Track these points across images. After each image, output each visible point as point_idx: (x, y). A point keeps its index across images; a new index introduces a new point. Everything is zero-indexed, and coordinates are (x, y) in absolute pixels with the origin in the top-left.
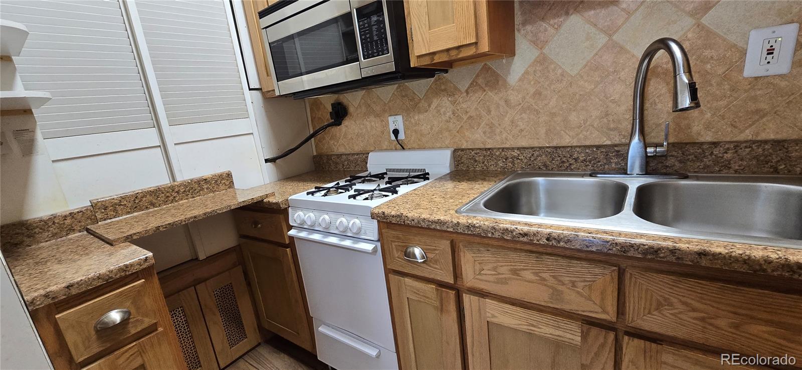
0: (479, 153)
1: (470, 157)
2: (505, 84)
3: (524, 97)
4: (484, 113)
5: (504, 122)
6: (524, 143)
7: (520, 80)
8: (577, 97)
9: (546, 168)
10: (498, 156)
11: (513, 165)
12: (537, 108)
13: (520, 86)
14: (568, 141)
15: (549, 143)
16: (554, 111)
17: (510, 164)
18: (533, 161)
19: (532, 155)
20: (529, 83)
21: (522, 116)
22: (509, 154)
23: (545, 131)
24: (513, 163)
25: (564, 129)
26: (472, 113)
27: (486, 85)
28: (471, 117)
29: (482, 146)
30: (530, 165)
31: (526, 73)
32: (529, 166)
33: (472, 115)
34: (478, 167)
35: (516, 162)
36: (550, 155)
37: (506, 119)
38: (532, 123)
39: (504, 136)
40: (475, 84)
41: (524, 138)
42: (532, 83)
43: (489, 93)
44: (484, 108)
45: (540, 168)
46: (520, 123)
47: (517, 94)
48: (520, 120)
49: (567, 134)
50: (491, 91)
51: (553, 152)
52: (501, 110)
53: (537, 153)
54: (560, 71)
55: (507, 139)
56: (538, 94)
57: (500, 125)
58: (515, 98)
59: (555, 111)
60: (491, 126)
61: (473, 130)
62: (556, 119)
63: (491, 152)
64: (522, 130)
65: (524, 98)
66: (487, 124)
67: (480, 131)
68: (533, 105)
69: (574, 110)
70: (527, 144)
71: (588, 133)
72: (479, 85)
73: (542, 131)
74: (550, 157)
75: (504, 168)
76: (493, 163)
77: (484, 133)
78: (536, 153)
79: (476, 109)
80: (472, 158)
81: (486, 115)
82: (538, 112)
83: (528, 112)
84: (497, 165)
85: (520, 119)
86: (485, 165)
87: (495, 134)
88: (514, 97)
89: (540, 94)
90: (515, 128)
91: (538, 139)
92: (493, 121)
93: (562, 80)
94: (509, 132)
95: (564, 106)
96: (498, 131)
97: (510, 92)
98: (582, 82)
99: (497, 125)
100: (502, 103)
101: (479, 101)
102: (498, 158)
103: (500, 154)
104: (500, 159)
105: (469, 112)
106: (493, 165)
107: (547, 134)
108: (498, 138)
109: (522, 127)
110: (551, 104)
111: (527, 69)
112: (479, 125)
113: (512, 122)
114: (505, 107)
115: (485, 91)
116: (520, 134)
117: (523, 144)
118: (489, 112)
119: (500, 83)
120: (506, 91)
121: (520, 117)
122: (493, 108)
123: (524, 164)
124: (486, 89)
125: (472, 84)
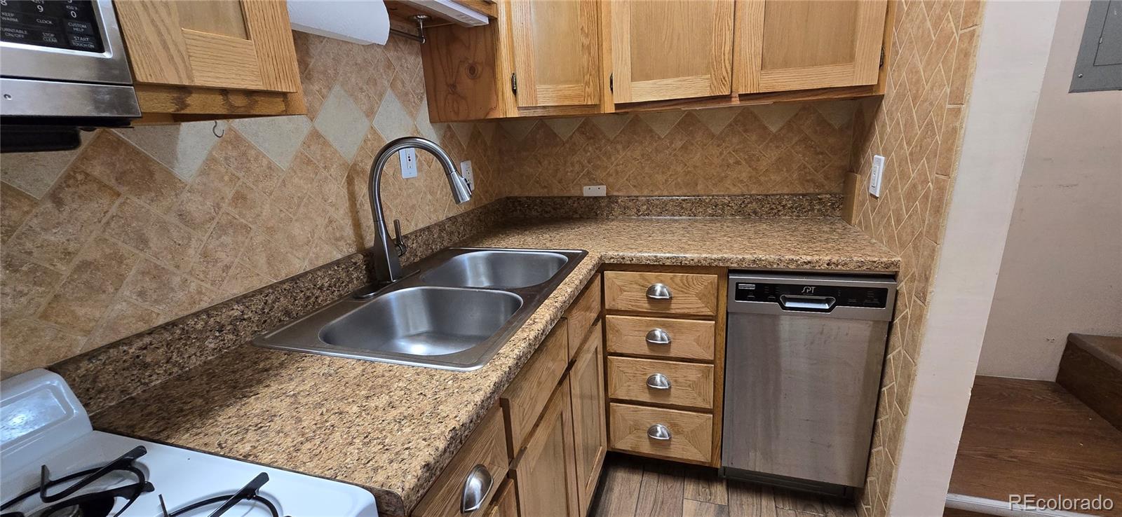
0: (151, 344)
1: (126, 365)
2: (172, 181)
3: (218, 204)
4: (126, 248)
5: (186, 258)
6: (237, 290)
7: (203, 172)
8: (296, 200)
9: (289, 317)
10: (201, 332)
11: (237, 335)
12: (244, 222)
13: (205, 185)
14: (298, 266)
15: (276, 276)
16: (270, 224)
17: (231, 336)
18: (268, 313)
19: (265, 303)
20: (222, 179)
21: (222, 240)
22: (224, 317)
23: (265, 259)
24: (235, 331)
25: (290, 250)
26: (91, 253)
27: (120, 178)
28: (85, 265)
29: (142, 327)
30: (265, 321)
31: (211, 160)
32: (264, 326)
33: (89, 259)
34: (154, 377)
35: (240, 328)
36: (290, 295)
37: (191, 251)
38: (242, 250)
39: (193, 287)
40: (80, 177)
41: (234, 281)
42: (226, 178)
43: (135, 199)
44: (127, 234)
45: (280, 321)
46: (221, 255)
47: (201, 199)
48: (220, 249)
49: (295, 256)
50: (139, 197)
51: (294, 288)
52: (175, 234)
53: (272, 297)
54: (265, 162)
55: (200, 293)
56: (240, 198)
57: (178, 267)
58: (200, 207)
59: (272, 225)
60: (157, 274)
61: (103, 296)
62: (276, 237)
63: (183, 329)
64: (227, 267)
65: (217, 206)
66: (143, 273)
67: (126, 292)
68: (237, 217)
69: (296, 220)
70: (242, 289)
71: (318, 248)
72: (95, 180)
73: (262, 260)
74: (291, 296)
75: (220, 350)
76: (192, 351)
77: (142, 294)
78: (270, 299)
79: (101, 241)
80: (134, 364)
81: (137, 252)
82: (247, 229)
83: (231, 231)
84: (202, 349)
85: (219, 246)
86: (175, 364)
87: (172, 289)
88: (196, 206)
89: (244, 198)
90: (213, 266)
91: (258, 275)
92: (158, 263)
93: (271, 175)
94: (202, 276)
95: (282, 215)
96: (176, 281)
97: (185, 196)
98: (297, 179)
99: (172, 268)
100: (172, 219)
101: (104, 221)
102: (202, 336)
103: (206, 323)
104: (208, 334)
105: (76, 253)
106: (195, 354)
107: (269, 263)
108: (180, 295)
109: (227, 261)
110: (264, 214)
111: (211, 152)
112: (121, 278)
113: (205, 255)
114: (181, 225)
115: (119, 195)
116: (224, 274)
117: (235, 291)
118: (143, 241)
119: (158, 176)
120: (176, 195)
121: (218, 242)
122: (152, 234)
123: (255, 325)
124: (123, 189)
125: (68, 177)
